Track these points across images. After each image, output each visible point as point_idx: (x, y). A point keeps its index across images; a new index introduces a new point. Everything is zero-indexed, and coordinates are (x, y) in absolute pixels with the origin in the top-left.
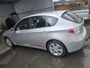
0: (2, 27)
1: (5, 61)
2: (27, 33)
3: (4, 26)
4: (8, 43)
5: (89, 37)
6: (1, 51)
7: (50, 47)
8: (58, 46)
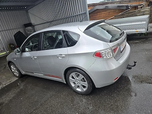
0: (10, 46)
1: (6, 99)
2: (38, 57)
3: (13, 44)
4: (13, 71)
5: (135, 63)
6: (4, 83)
7: (70, 78)
8: (81, 76)
